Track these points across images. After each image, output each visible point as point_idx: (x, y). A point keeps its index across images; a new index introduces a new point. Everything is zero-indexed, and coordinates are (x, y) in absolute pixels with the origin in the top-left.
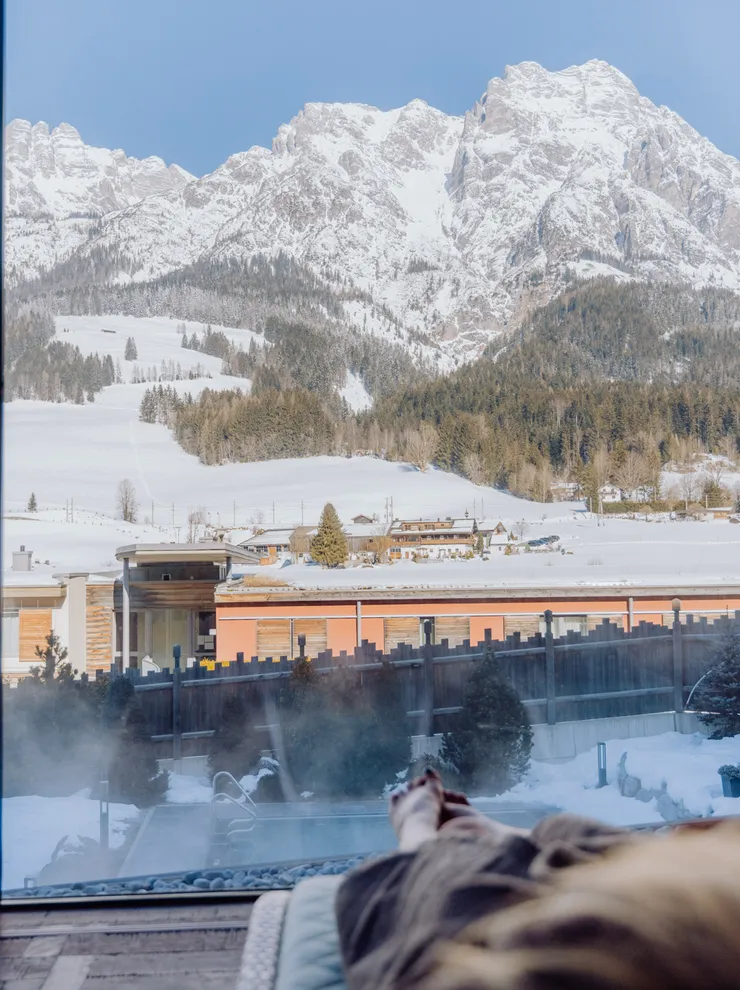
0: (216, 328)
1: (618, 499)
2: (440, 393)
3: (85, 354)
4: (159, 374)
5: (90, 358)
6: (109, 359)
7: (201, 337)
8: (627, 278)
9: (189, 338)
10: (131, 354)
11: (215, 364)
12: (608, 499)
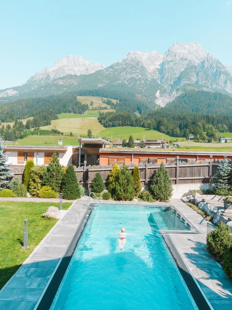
0: (109, 99)
1: (193, 137)
2: (156, 113)
3: (83, 104)
4: (97, 108)
5: (84, 104)
6: (87, 105)
7: (106, 101)
8: (198, 90)
9: (104, 101)
10: (92, 104)
11: (109, 107)
12: (191, 137)
